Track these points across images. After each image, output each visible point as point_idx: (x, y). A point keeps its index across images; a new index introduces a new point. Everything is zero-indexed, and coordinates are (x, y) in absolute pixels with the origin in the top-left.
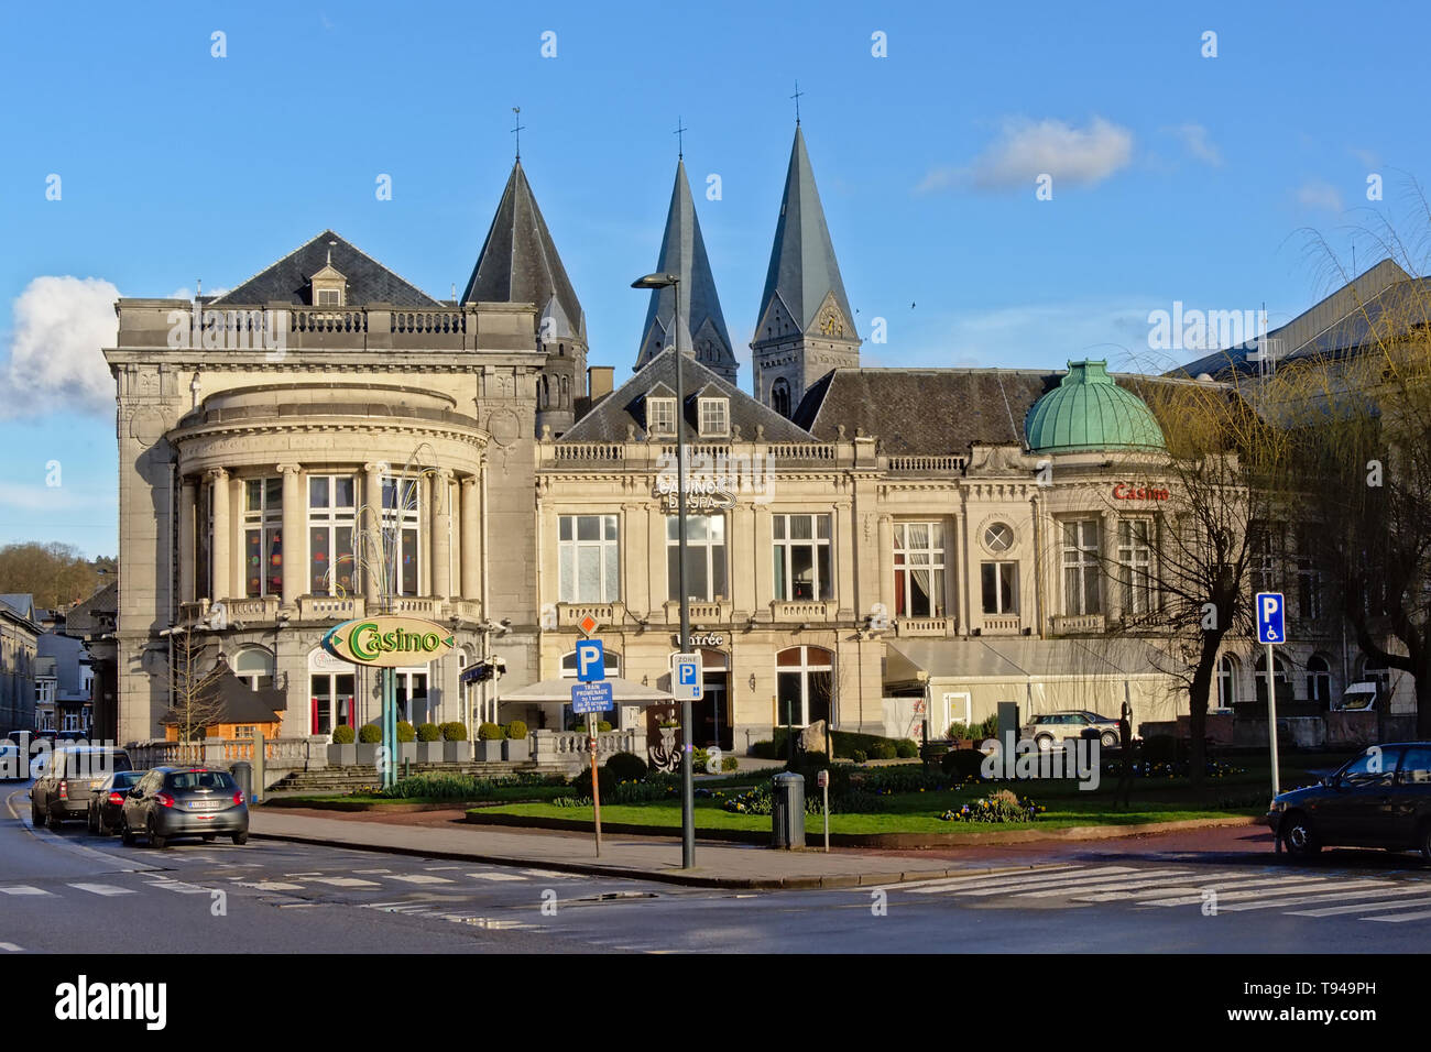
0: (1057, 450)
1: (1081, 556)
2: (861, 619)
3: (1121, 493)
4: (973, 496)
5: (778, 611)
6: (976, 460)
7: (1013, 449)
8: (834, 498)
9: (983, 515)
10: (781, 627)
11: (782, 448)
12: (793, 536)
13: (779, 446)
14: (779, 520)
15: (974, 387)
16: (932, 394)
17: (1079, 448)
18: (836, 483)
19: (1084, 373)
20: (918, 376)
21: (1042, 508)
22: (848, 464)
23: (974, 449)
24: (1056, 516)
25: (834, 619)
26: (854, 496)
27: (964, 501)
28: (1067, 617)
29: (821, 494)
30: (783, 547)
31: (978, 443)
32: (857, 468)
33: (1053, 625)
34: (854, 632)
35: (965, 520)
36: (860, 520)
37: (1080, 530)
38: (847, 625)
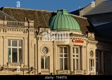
0: (58, 30)
1: (63, 56)
2: (30, 68)
3: (74, 41)
4: (40, 40)
5: (9, 65)
6: (40, 31)
7: (49, 29)
8: (23, 36)
9: (41, 45)
10: (10, 69)
11: (11, 22)
12: (13, 46)
13: (10, 22)
14: (9, 41)
15: (36, 14)
16: (27, 15)
17: (64, 30)
18: (24, 32)
19: (62, 12)
20: (23, 10)
21: (55, 44)
22: (27, 27)
23: (40, 28)
24: (58, 46)
25: (23, 68)
26: (28, 36)
27: (37, 41)
28: (60, 70)
29: (20, 35)
30: (10, 49)
31: (41, 27)
32: (30, 28)
33: (57, 72)
34: (28, 71)
35: (37, 46)
36: (30, 42)
37: (63, 49)
38: (26, 69)
